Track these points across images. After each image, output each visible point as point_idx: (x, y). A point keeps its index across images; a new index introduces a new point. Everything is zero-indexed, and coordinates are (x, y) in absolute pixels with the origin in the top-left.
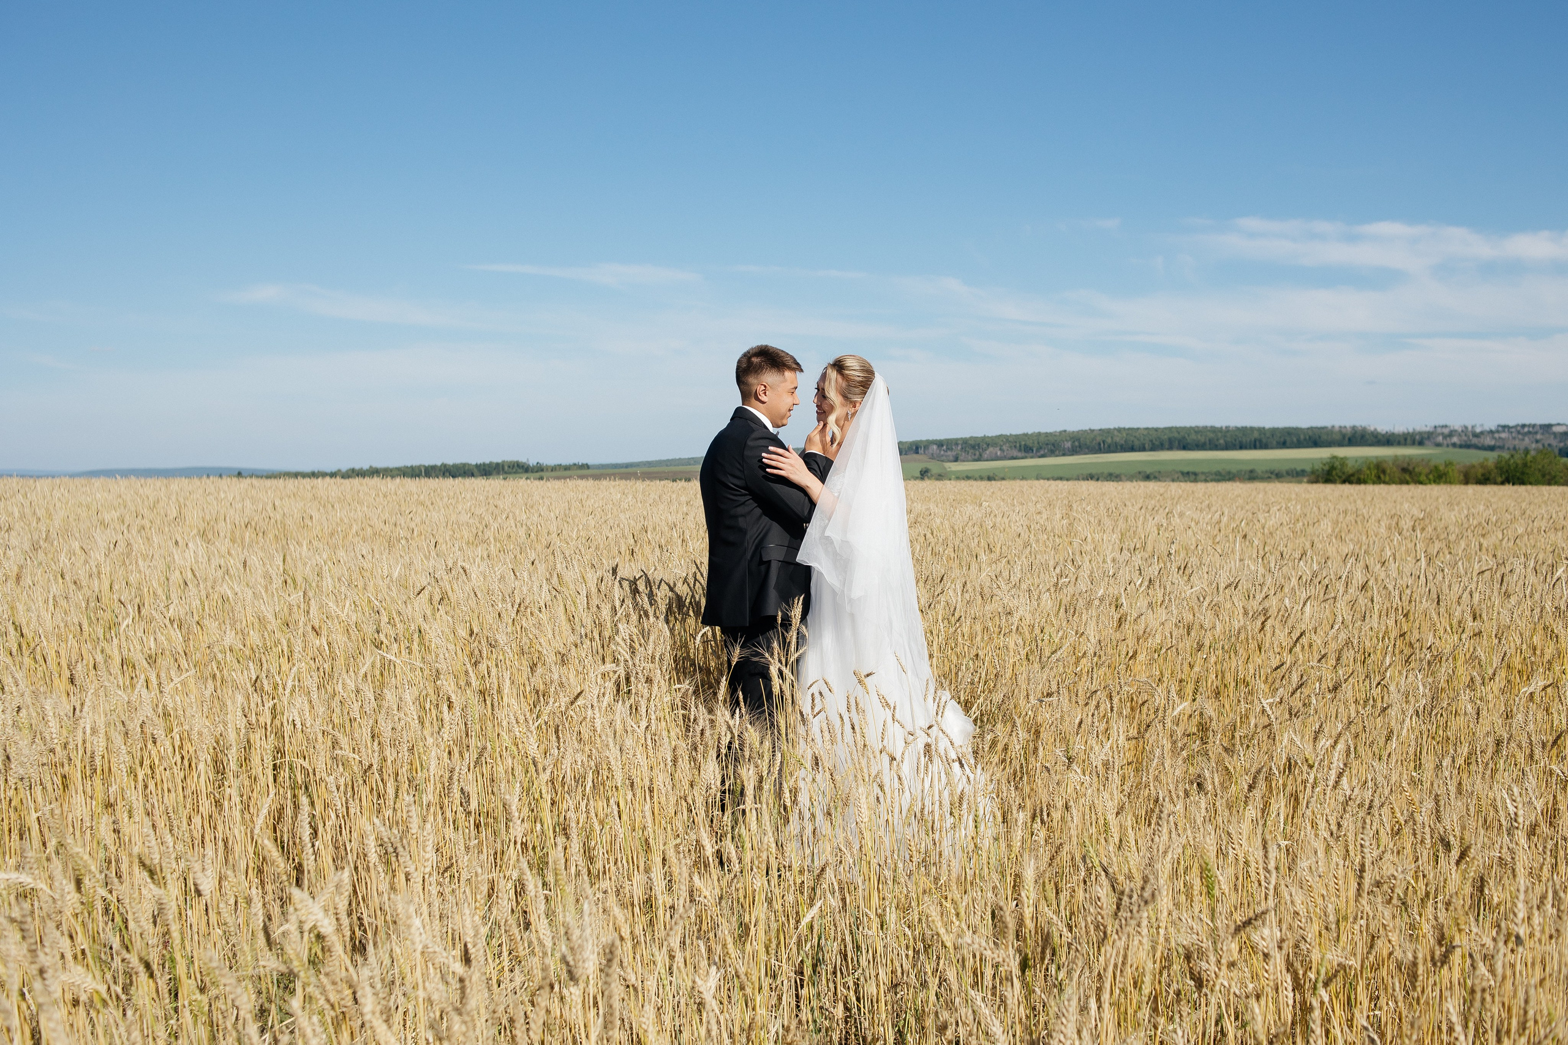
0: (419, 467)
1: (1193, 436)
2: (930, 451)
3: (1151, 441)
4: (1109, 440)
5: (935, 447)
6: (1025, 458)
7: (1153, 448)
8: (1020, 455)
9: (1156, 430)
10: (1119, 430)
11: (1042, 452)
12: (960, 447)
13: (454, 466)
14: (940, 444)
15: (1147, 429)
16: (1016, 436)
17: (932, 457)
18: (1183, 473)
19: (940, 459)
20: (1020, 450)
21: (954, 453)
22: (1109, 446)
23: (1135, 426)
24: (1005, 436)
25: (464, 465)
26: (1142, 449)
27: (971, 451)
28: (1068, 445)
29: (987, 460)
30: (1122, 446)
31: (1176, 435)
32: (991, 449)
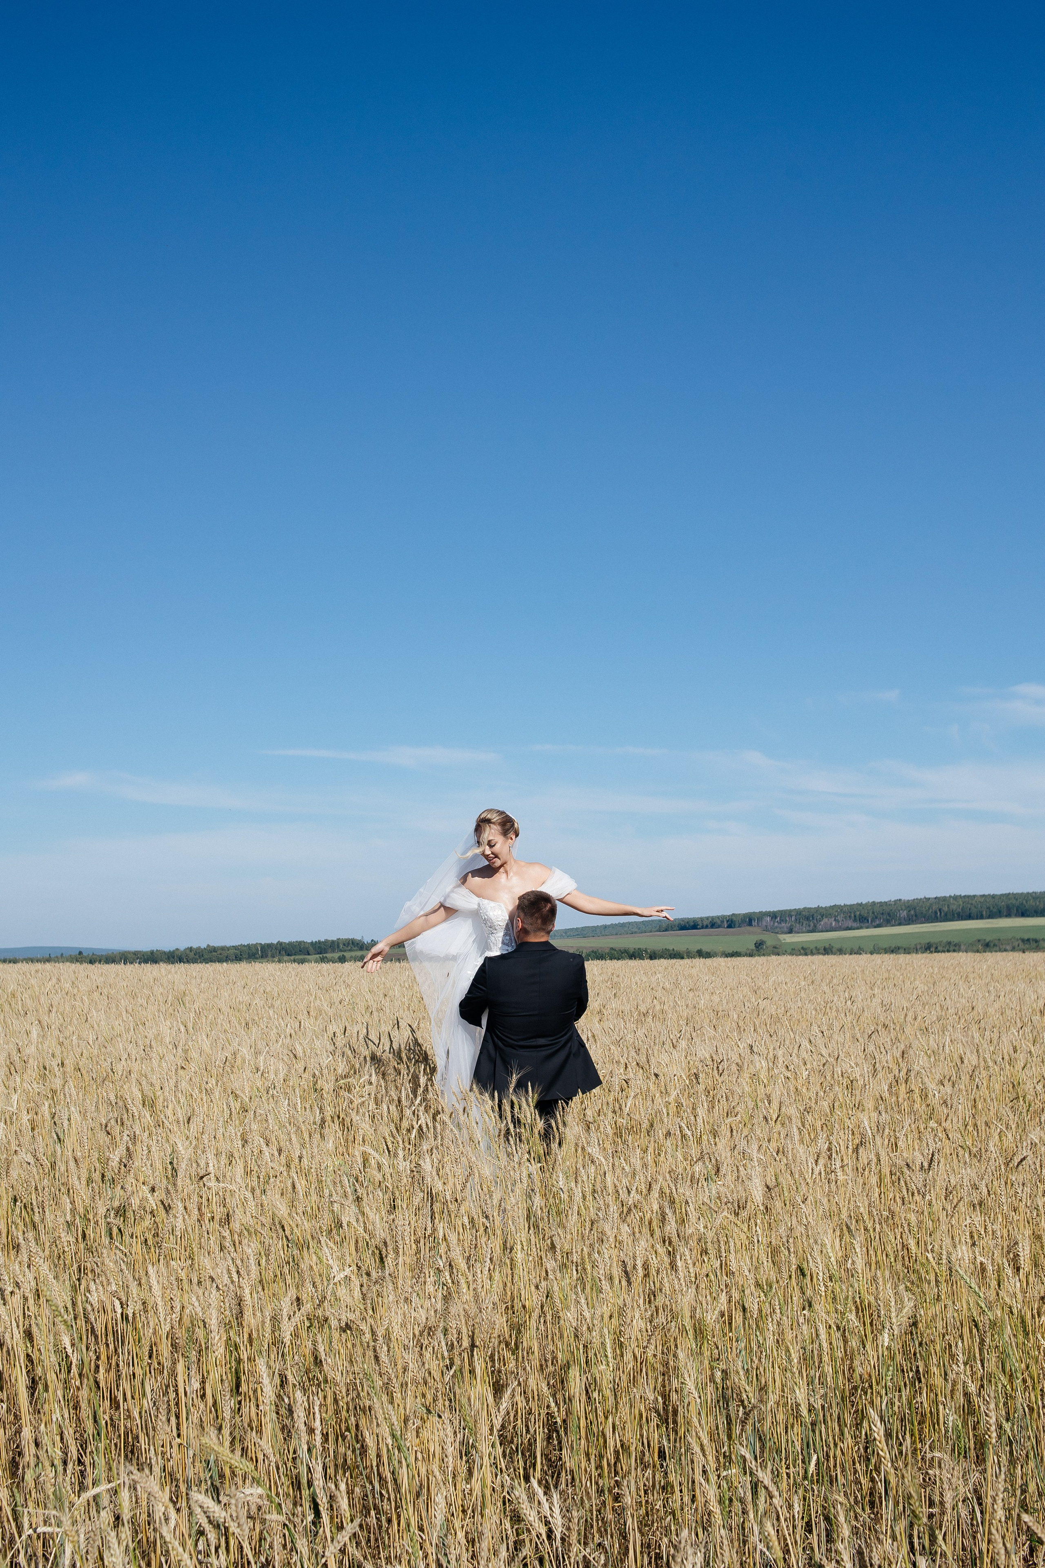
0: (255, 945)
1: (1032, 902)
2: (764, 923)
3: (989, 908)
4: (946, 909)
5: (768, 919)
6: (861, 928)
7: (991, 916)
8: (855, 925)
9: (993, 896)
10: (955, 898)
11: (878, 922)
12: (793, 919)
13: (290, 944)
14: (774, 915)
15: (984, 896)
16: (851, 906)
17: (766, 929)
18: (1023, 940)
19: (774, 931)
20: (855, 920)
21: (788, 925)
22: (946, 915)
23: (972, 894)
24: (839, 907)
25: (300, 942)
26: (980, 917)
27: (805, 923)
28: (904, 914)
29: (822, 931)
30: (959, 914)
31: (1014, 902)
32: (825, 920)
